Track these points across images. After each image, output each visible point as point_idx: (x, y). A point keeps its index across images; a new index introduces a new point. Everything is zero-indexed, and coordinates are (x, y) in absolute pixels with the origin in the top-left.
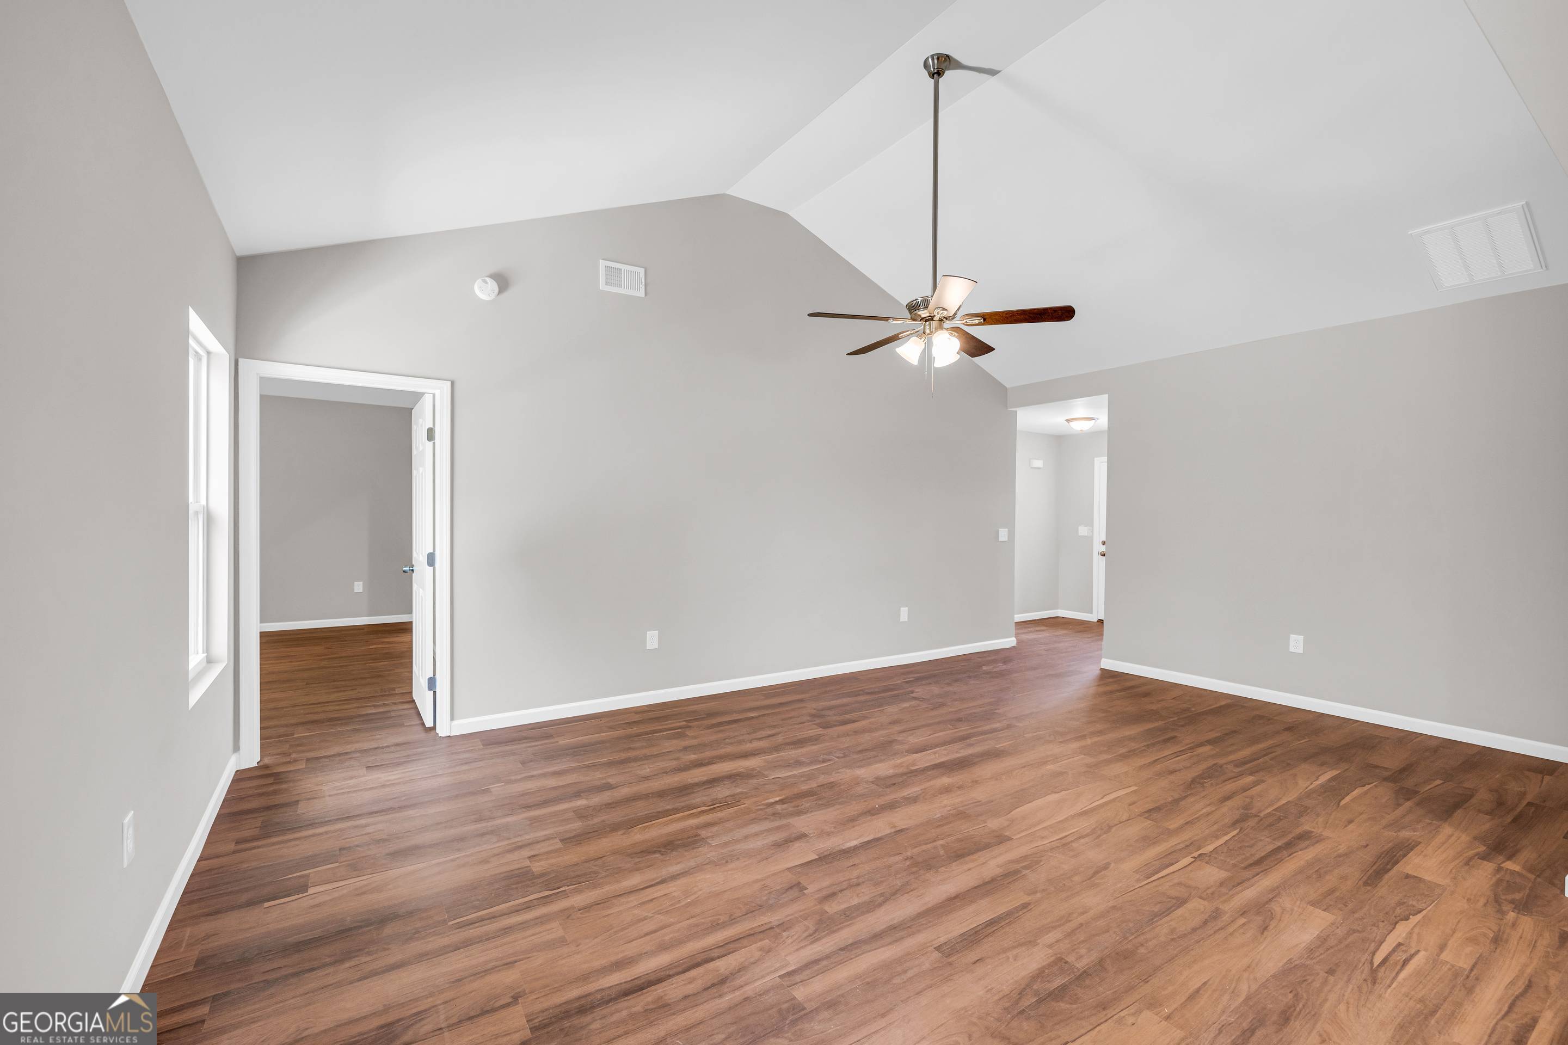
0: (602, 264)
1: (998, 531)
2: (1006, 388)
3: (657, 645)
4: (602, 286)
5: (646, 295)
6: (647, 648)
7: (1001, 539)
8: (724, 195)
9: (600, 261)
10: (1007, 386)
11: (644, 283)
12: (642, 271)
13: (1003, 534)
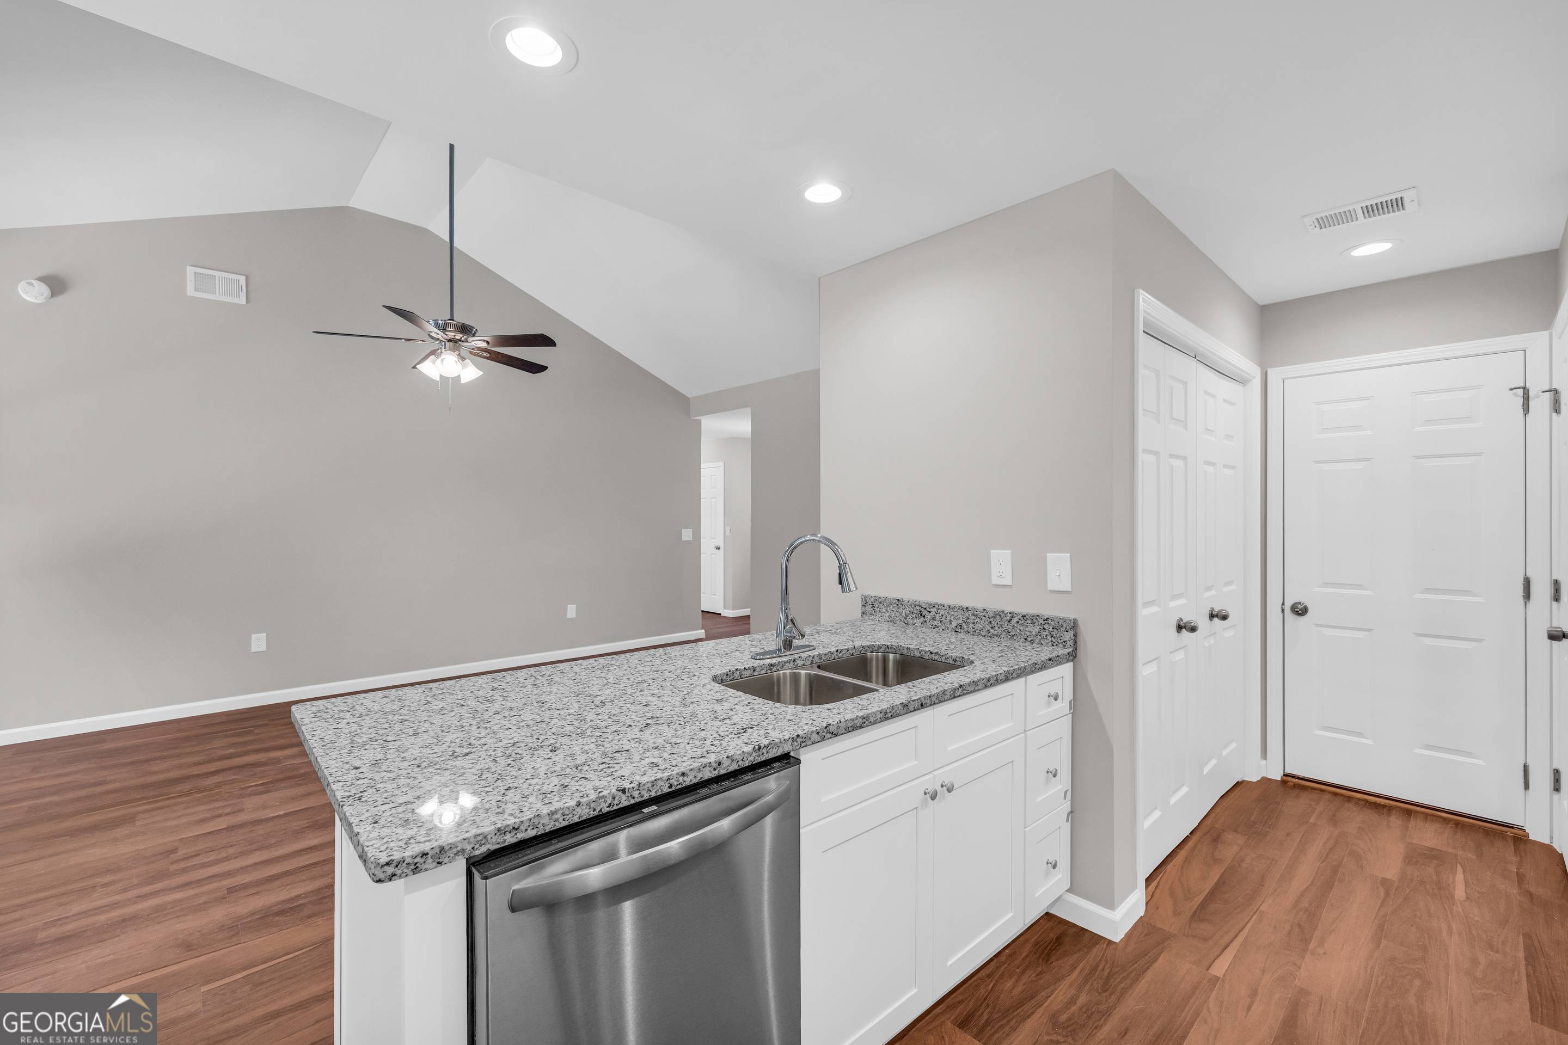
0: (190, 271)
1: (681, 531)
2: (689, 399)
3: (265, 648)
4: (191, 291)
5: (248, 301)
6: (252, 651)
7: (684, 538)
8: (347, 207)
9: (188, 267)
10: (689, 396)
11: (245, 290)
12: (242, 279)
13: (687, 535)
